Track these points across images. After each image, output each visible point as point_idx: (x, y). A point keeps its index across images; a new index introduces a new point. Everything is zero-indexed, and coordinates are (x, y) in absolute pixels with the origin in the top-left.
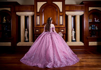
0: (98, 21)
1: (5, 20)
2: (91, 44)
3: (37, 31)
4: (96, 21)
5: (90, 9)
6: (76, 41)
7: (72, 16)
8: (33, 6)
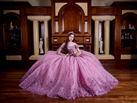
0: (133, 28)
1: (12, 27)
2: (123, 57)
3: (56, 40)
4: (130, 28)
5: (124, 12)
6: (104, 53)
7: (100, 22)
8: (50, 7)
